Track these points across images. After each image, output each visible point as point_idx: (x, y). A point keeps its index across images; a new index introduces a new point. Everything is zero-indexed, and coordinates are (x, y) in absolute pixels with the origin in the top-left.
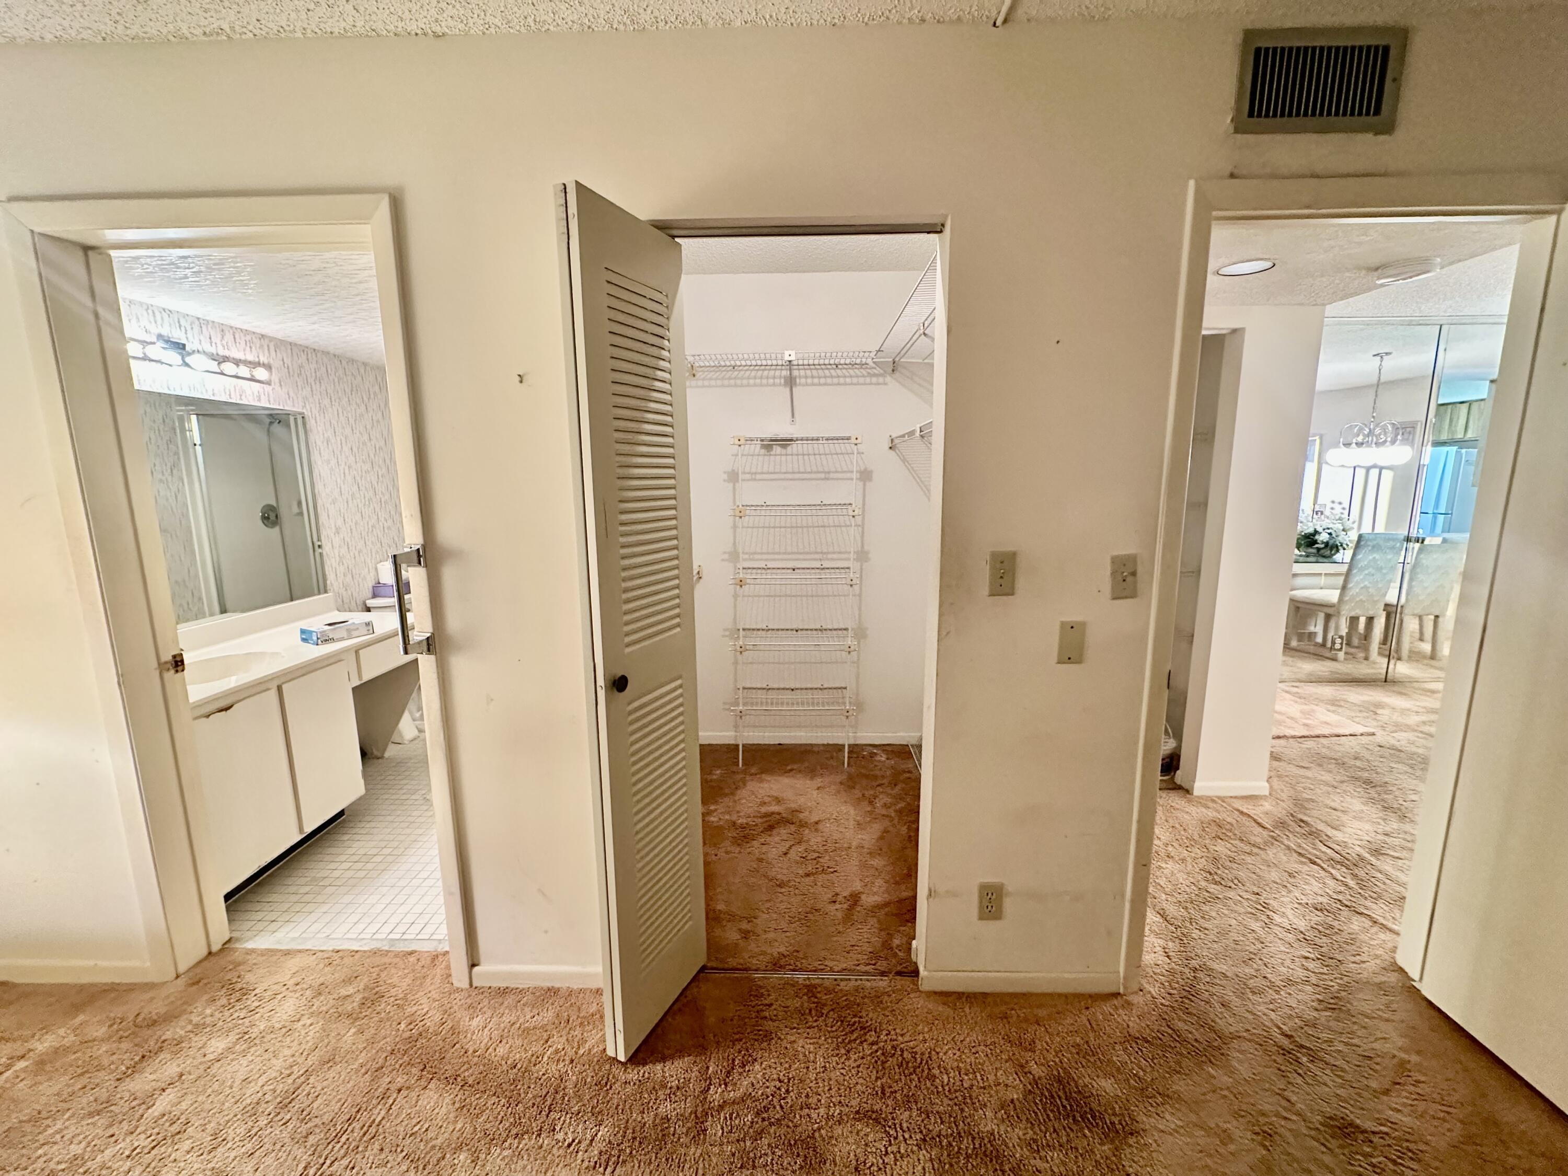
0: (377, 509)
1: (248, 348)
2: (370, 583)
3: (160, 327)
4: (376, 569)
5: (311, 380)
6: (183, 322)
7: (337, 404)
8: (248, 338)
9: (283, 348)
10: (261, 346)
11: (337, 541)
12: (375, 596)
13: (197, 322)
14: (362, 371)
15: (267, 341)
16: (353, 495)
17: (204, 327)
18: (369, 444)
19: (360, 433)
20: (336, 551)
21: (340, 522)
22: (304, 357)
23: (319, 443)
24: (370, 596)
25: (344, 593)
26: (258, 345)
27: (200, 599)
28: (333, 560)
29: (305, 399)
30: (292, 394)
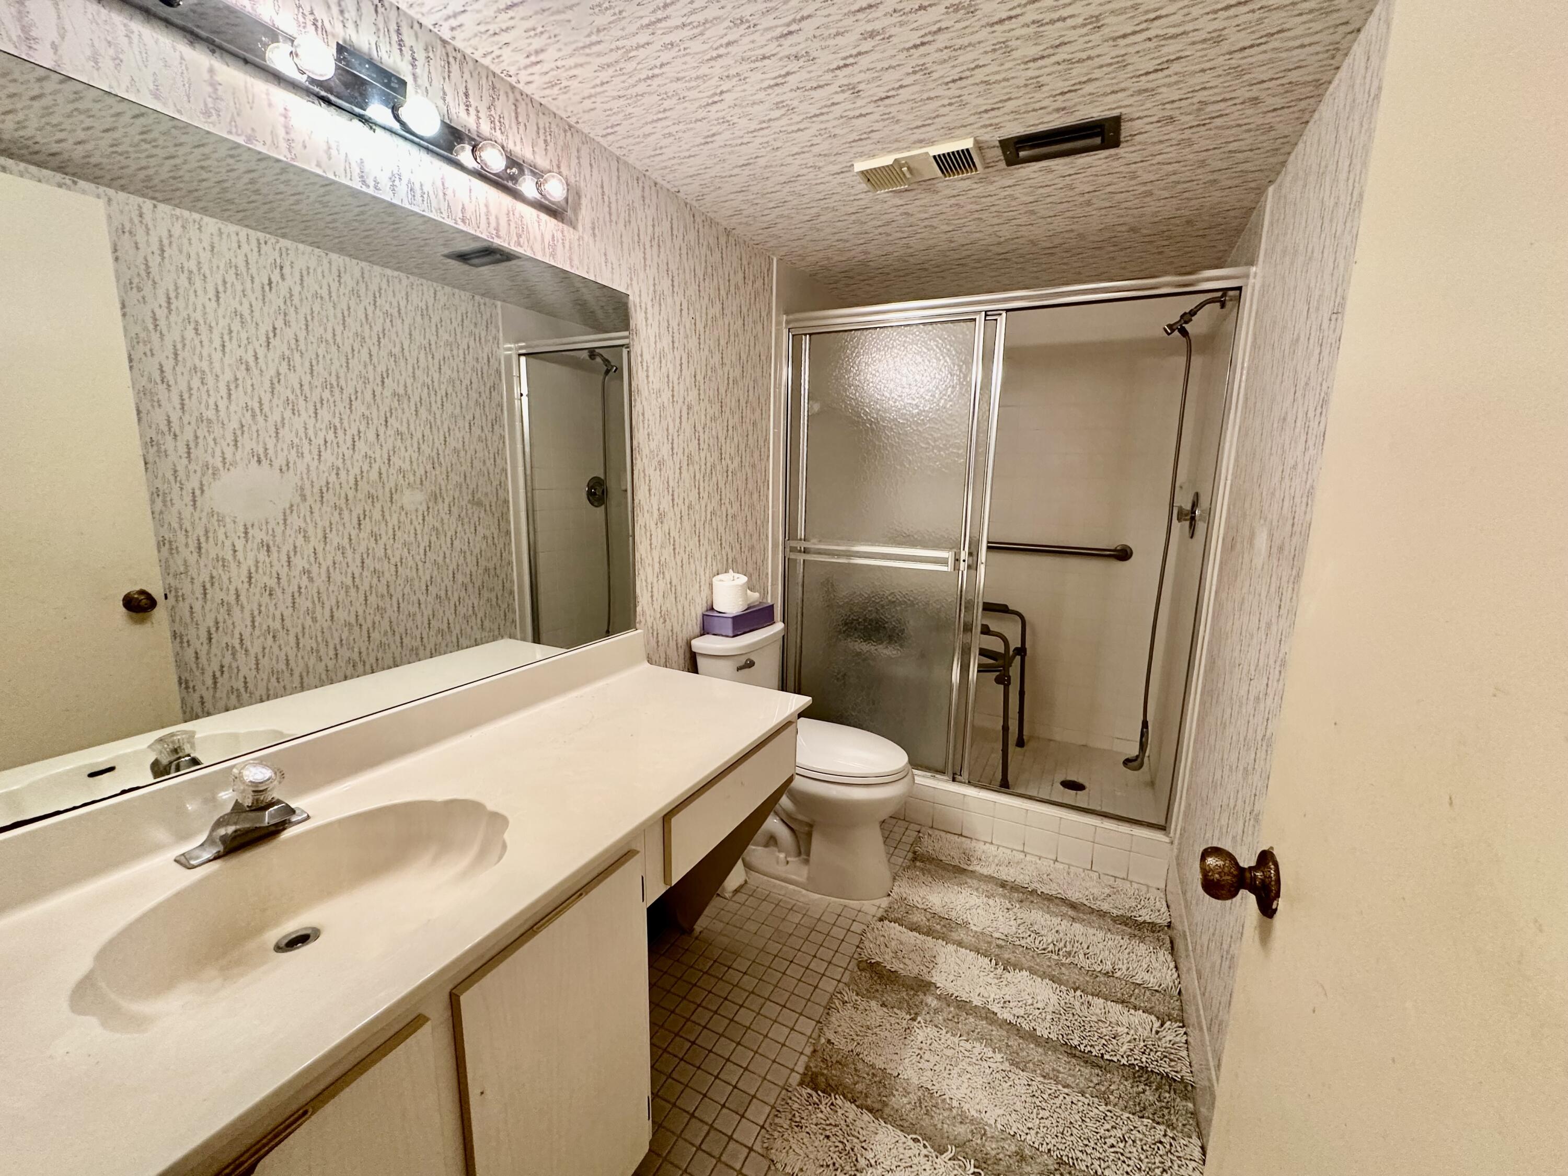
0: (721, 485)
1: (541, 142)
2: (699, 609)
3: (350, 25)
4: (711, 585)
5: (646, 239)
6: (408, 37)
7: (681, 292)
8: (544, 121)
9: (604, 164)
10: (566, 146)
11: (658, 535)
12: (704, 631)
13: (440, 50)
14: (723, 240)
15: (577, 140)
16: (690, 457)
17: (455, 67)
18: (720, 372)
19: (710, 351)
20: (656, 554)
21: (666, 504)
22: (638, 192)
23: (647, 357)
24: (697, 630)
25: (661, 626)
26: (560, 143)
27: (511, 593)
28: (649, 570)
29: (632, 271)
30: (612, 257)
